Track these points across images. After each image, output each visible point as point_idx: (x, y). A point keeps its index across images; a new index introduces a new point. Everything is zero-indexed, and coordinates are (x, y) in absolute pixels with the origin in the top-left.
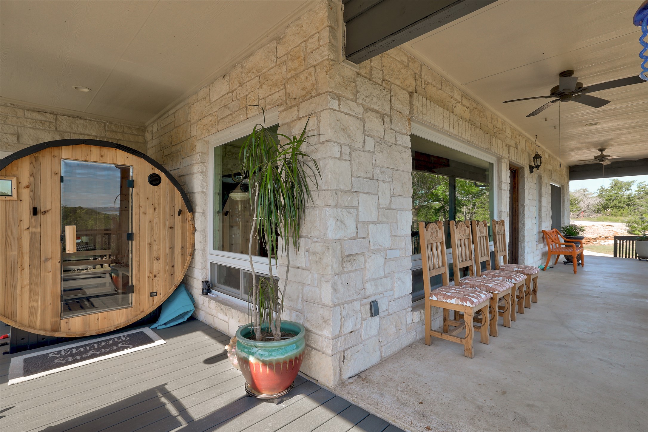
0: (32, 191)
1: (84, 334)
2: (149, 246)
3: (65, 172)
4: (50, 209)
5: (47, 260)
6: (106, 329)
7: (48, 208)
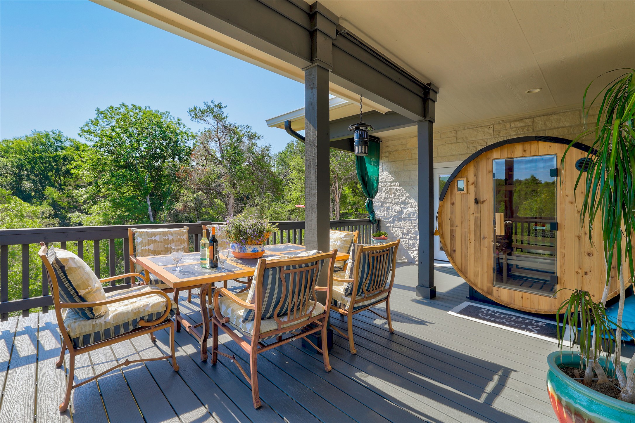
0: (475, 187)
1: (508, 305)
2: (577, 238)
3: (496, 170)
4: (486, 200)
5: (484, 238)
6: (528, 309)
7: (485, 199)
